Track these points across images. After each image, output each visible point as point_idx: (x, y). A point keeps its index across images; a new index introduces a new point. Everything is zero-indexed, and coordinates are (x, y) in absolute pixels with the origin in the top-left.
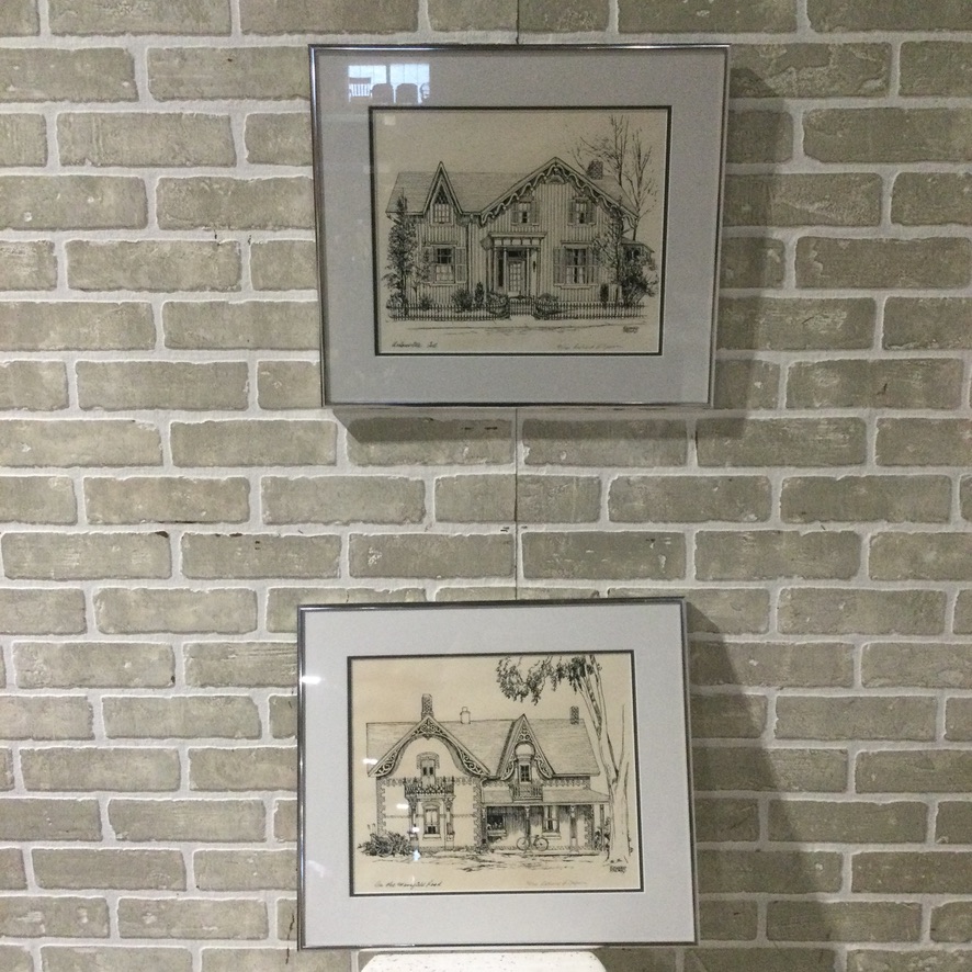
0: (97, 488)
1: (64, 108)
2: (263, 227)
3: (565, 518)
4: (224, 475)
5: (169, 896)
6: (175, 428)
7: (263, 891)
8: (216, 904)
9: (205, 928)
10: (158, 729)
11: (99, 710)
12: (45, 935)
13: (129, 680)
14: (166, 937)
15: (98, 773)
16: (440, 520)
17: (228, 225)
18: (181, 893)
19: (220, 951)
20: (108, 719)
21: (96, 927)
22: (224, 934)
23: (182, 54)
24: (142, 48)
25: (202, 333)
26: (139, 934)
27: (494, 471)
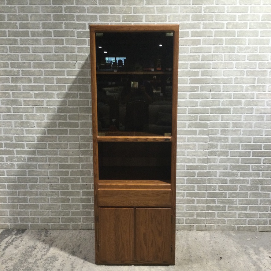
0: (25, 101)
1: (21, 54)
2: (46, 68)
3: (84, 105)
4: (41, 99)
5: (34, 156)
6: (35, 93)
7: (46, 155)
8: (40, 157)
9: (39, 161)
10: (33, 133)
11: (25, 130)
12: (17, 162)
13: (29, 126)
14: (33, 162)
15: (24, 139)
16: (69, 105)
17: (41, 68)
20: (26, 131)
21: (24, 161)
22: (41, 162)
23: (36, 47)
24: (30, 46)
25: (38, 81)
26: (30, 162)
27: (75, 99)
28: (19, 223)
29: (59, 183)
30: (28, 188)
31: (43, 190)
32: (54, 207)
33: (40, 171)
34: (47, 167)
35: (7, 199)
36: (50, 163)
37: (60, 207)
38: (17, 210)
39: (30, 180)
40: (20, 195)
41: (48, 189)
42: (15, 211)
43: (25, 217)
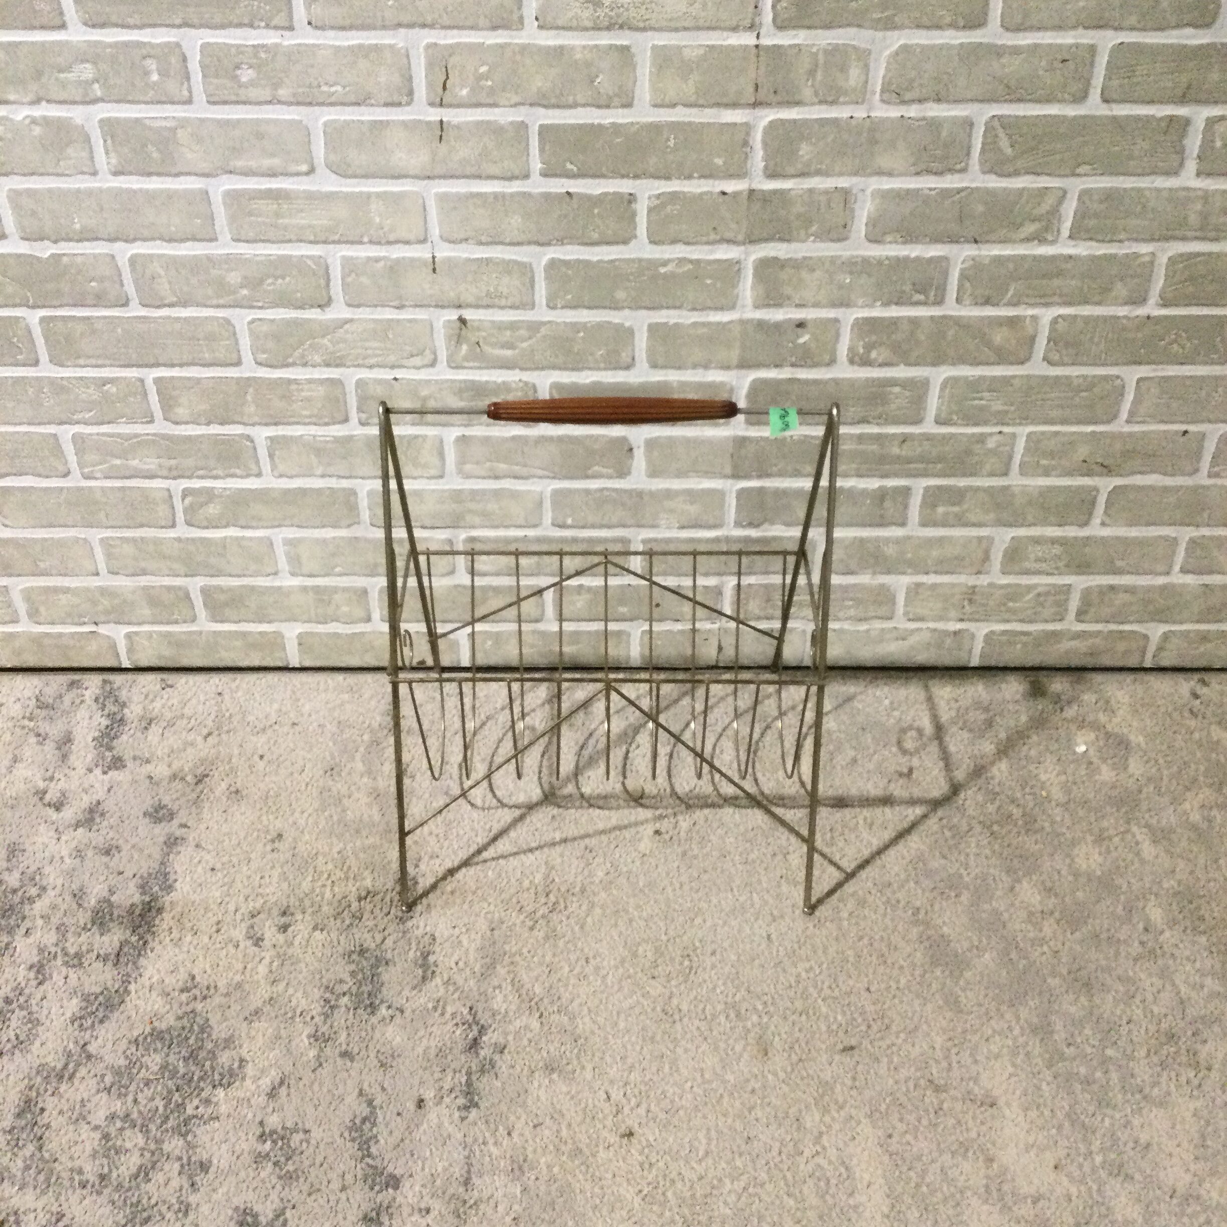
5: (271, 38)
7: (402, 31)
8: (338, 49)
9: (325, 88)
12: (101, 100)
14: (270, 102)
18: (287, 33)
19: (347, 123)
21: (172, 86)
22: (353, 98)
26: (233, 98)
28: (205, 624)
29: (542, 314)
30: (247, 356)
31: (387, 375)
32: (492, 506)
33: (348, 197)
34: (419, 160)
35: (69, 449)
36: (449, 115)
37: (547, 504)
38: (171, 534)
39: (255, 283)
40: (181, 412)
41: (433, 364)
42: (157, 542)
43: (246, 581)
